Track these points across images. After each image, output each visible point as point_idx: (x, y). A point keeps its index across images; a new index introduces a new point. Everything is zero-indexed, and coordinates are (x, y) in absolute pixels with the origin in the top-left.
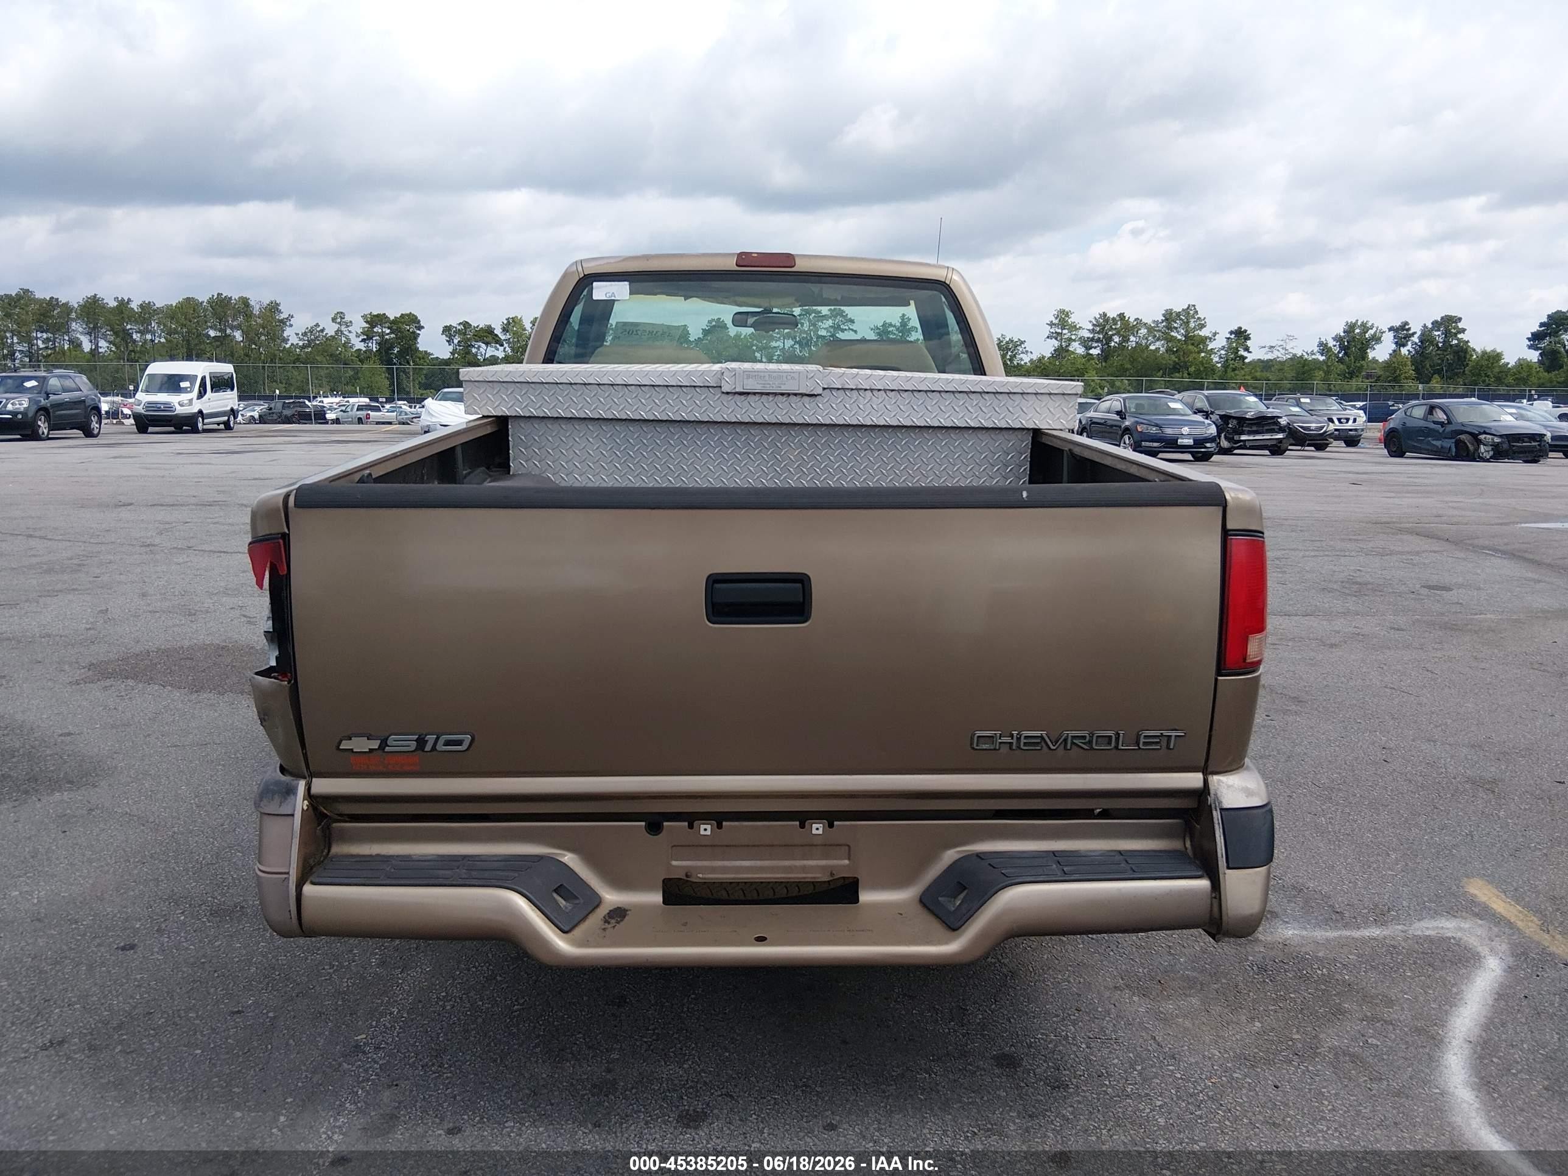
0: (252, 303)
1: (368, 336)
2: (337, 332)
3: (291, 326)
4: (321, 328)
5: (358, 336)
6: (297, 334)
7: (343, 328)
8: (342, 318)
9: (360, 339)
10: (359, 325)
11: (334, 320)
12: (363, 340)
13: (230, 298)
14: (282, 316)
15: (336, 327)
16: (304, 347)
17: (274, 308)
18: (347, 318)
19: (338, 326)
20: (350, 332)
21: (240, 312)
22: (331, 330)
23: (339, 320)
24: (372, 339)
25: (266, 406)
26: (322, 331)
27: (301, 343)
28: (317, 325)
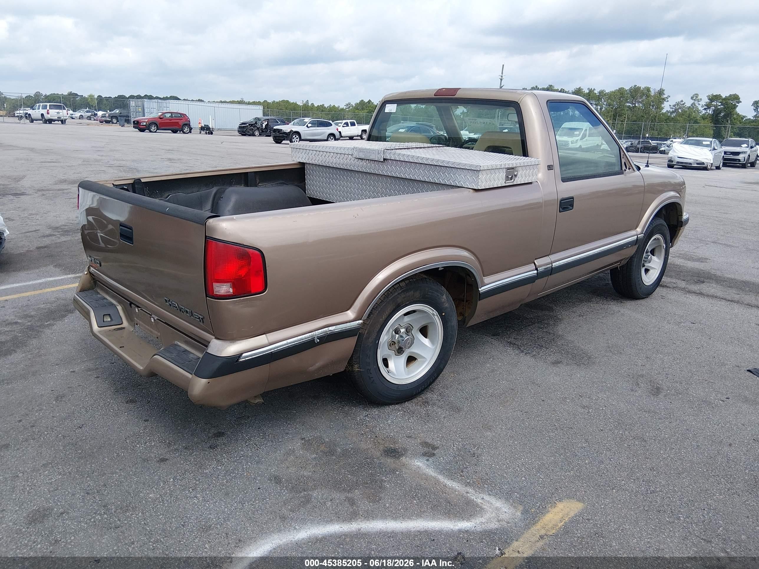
0: (651, 90)
1: (708, 106)
2: (692, 105)
3: (668, 101)
4: (683, 102)
5: (702, 107)
6: (670, 106)
7: (696, 103)
8: (697, 97)
9: (703, 108)
10: (705, 100)
11: (692, 98)
12: (705, 109)
13: (640, 88)
14: (665, 96)
15: (692, 101)
16: (673, 112)
17: (661, 92)
18: (699, 97)
19: (694, 101)
20: (699, 104)
21: (644, 94)
22: (688, 103)
23: (695, 98)
24: (710, 108)
25: (630, 143)
26: (684, 104)
27: (671, 110)
28: (682, 101)
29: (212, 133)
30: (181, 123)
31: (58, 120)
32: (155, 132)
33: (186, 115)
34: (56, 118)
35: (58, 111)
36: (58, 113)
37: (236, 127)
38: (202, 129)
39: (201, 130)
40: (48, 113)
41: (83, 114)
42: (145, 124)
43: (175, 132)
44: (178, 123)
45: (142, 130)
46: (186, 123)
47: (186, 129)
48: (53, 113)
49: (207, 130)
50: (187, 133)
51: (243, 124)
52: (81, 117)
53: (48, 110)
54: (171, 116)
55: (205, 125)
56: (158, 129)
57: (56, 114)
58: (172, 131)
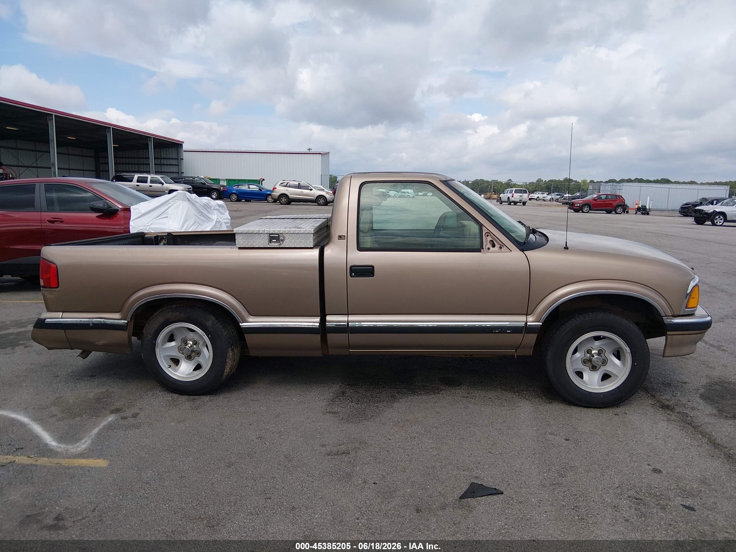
29: (648, 214)
30: (615, 204)
31: (520, 202)
32: (587, 212)
33: (621, 196)
34: (518, 200)
35: (521, 194)
36: (521, 196)
37: (678, 207)
38: (639, 209)
39: (637, 210)
40: (513, 197)
41: (553, 197)
42: (578, 205)
43: (609, 212)
44: (612, 204)
45: (576, 211)
46: (620, 204)
47: (619, 210)
48: (517, 197)
49: (643, 210)
50: (620, 214)
51: (686, 204)
52: (552, 200)
53: (513, 194)
54: (607, 198)
55: (642, 206)
56: (590, 210)
57: (519, 197)
58: (606, 212)
